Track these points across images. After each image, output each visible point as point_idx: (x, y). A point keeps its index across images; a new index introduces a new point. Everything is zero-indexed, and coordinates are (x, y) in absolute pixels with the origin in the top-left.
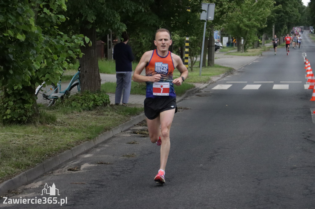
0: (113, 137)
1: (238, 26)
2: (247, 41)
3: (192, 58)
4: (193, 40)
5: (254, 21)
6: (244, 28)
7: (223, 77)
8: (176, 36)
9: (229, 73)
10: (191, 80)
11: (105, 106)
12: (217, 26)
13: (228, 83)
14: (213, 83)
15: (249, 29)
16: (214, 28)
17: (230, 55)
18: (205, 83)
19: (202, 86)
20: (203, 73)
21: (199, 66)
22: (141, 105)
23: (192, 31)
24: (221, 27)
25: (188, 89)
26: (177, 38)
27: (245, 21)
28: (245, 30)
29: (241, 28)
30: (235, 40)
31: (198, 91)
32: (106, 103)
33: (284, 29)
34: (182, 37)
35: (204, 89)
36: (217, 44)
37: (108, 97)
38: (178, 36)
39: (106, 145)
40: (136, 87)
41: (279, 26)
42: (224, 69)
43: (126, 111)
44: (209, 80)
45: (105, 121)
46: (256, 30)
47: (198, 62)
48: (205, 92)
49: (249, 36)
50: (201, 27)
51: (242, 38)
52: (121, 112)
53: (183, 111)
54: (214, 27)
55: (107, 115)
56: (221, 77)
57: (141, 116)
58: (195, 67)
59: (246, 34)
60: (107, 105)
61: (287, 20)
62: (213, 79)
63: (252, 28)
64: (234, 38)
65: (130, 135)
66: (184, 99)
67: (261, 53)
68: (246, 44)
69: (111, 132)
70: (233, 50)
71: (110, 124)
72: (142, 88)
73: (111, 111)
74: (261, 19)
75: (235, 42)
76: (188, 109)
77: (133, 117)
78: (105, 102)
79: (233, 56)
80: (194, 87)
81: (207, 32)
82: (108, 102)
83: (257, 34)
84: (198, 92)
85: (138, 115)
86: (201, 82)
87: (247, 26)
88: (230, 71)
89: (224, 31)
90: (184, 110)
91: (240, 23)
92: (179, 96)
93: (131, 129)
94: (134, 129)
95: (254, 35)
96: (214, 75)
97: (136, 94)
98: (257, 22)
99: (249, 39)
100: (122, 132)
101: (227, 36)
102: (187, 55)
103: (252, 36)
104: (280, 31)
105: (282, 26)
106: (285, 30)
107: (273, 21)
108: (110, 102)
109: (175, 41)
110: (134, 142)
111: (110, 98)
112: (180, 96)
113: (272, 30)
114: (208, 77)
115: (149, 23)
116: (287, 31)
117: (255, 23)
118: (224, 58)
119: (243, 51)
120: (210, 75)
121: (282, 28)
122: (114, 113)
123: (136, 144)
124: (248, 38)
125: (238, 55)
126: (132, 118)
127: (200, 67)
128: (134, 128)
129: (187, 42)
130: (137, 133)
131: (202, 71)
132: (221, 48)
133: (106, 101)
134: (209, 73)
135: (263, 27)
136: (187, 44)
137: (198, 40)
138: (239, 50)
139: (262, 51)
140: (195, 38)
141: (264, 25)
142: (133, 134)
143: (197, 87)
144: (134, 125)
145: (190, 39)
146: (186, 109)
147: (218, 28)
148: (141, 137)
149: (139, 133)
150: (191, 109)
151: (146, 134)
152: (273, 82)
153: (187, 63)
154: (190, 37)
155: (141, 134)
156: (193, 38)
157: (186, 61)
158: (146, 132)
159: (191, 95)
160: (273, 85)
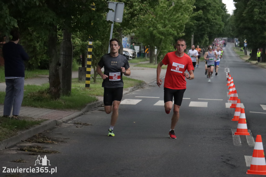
1: (151, 33)
2: (161, 51)
4: (97, 45)
5: (170, 27)
6: (158, 35)
7: (132, 91)
8: (77, 39)
9: (139, 87)
10: (94, 93)
12: (126, 30)
13: (138, 97)
15: (163, 37)
16: (122, 32)
17: (141, 67)
22: (32, 118)
23: (97, 33)
24: (130, 32)
25: (90, 102)
26: (78, 42)
27: (160, 27)
28: (159, 38)
29: (155, 35)
30: (147, 49)
31: (102, 105)
33: (204, 39)
34: (84, 41)
36: (126, 53)
38: (80, 40)
40: (26, 97)
41: (199, 36)
42: (133, 82)
46: (172, 39)
49: (164, 45)
50: (108, 30)
51: (155, 47)
52: (6, 124)
53: (82, 126)
56: (129, 90)
57: (30, 130)
58: (98, 78)
59: (160, 43)
61: (209, 29)
63: (167, 36)
64: (146, 47)
65: (16, 153)
66: (85, 114)
68: (160, 55)
70: (144, 61)
72: (33, 99)
74: (178, 26)
75: (148, 53)
76: (89, 125)
77: (21, 132)
79: (144, 68)
80: (97, 100)
83: (173, 44)
85: (27, 129)
87: (162, 33)
88: (140, 85)
89: (135, 38)
90: (84, 126)
91: (154, 30)
92: (78, 110)
93: (18, 145)
94: (21, 146)
95: (170, 45)
97: (26, 106)
98: (174, 30)
99: (164, 50)
100: (6, 148)
101: (138, 44)
102: (89, 63)
103: (167, 46)
104: (200, 42)
105: (202, 36)
107: (192, 30)
109: (76, 46)
110: (20, 161)
113: (191, 40)
115: (45, 22)
116: (208, 43)
117: (171, 30)
118: (134, 70)
119: (157, 62)
121: (202, 39)
124: (163, 48)
125: (150, 67)
126: (19, 133)
129: (90, 47)
130: (24, 150)
132: (130, 58)
135: (180, 36)
136: (90, 50)
137: (103, 45)
138: (151, 62)
140: (100, 43)
141: (182, 34)
142: (20, 152)
143: (101, 100)
144: (22, 140)
145: (94, 44)
146: (85, 124)
147: (128, 33)
148: (30, 154)
149: (27, 150)
150: (91, 125)
151: (35, 151)
152: (190, 99)
153: (89, 73)
154: (94, 42)
155: (30, 151)
156: (98, 43)
157: (88, 69)
158: (36, 149)
159: (93, 110)
160: (190, 102)
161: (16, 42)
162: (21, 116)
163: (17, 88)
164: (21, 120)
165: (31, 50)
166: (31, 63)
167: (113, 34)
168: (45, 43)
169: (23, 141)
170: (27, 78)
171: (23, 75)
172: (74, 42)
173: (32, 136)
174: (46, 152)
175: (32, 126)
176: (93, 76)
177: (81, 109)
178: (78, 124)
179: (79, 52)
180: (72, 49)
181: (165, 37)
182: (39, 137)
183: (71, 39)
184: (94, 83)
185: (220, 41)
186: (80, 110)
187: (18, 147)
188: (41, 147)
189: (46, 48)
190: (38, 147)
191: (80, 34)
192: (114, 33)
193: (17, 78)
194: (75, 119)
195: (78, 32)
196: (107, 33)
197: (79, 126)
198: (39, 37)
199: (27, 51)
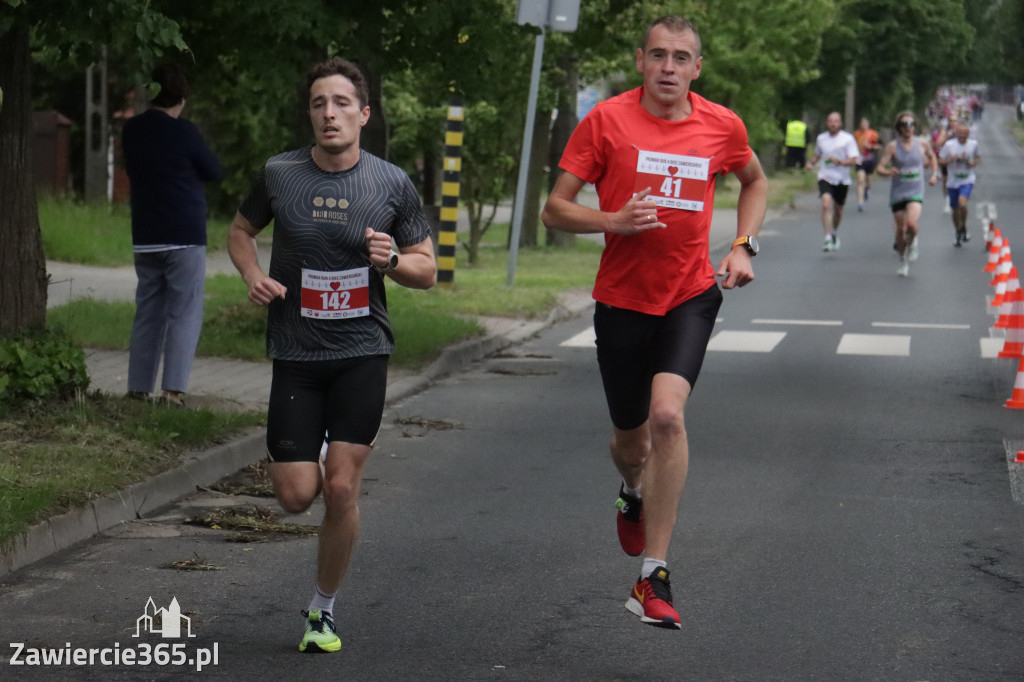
0: (99, 538)
3: (476, 206)
4: (482, 120)
5: (762, 48)
6: (715, 80)
8: (404, 98)
10: (469, 304)
11: (64, 398)
12: (592, 62)
14: (566, 319)
15: (736, 87)
16: (576, 70)
18: (531, 317)
19: (516, 330)
20: (522, 275)
21: (504, 242)
22: (234, 401)
23: (479, 72)
24: (609, 68)
25: (453, 340)
26: (409, 109)
27: (722, 48)
28: (719, 89)
31: (501, 349)
32: (69, 387)
33: (897, 93)
34: (432, 106)
35: (528, 344)
37: (80, 359)
38: (414, 100)
39: (63, 575)
40: (213, 322)
41: (876, 79)
43: (163, 425)
44: (550, 303)
45: (62, 466)
46: (772, 93)
47: (502, 226)
48: (531, 356)
50: (521, 64)
52: (136, 426)
54: (578, 65)
55: (74, 439)
57: (229, 448)
58: (486, 248)
60: (73, 394)
61: (914, 52)
62: (566, 304)
63: (750, 81)
65: (177, 533)
66: (435, 385)
67: (792, 198)
69: (88, 515)
71: (85, 481)
72: (239, 328)
73: (90, 420)
74: (794, 41)
76: (451, 427)
77: (193, 454)
78: (65, 378)
80: (482, 332)
81: (544, 87)
82: (77, 378)
83: (773, 111)
84: (500, 356)
85: (218, 443)
86: (512, 314)
87: (730, 71)
90: (433, 432)
92: (410, 368)
93: (185, 504)
94: (194, 508)
95: (762, 114)
96: (572, 284)
98: (777, 56)
100: (138, 517)
102: (451, 189)
103: (752, 121)
104: (880, 103)
105: (888, 80)
106: (904, 98)
107: (849, 56)
108: (86, 383)
109: (400, 125)
110: (193, 564)
111: (87, 362)
112: (414, 369)
113: (843, 95)
114: (548, 294)
117: (764, 58)
120: (557, 284)
121: (889, 90)
122: (106, 431)
123: (205, 569)
126: (187, 458)
127: (508, 247)
128: (195, 504)
129: (455, 126)
130: (208, 525)
131: (519, 264)
133: (71, 377)
134: (550, 276)
135: (801, 80)
136: (454, 139)
137: (503, 120)
139: (797, 188)
140: (491, 111)
141: (808, 70)
142: (193, 530)
143: (495, 333)
144: (197, 487)
145: (470, 116)
146: (439, 425)
147: (599, 70)
148: (228, 541)
149: (218, 524)
150: (461, 427)
151: (249, 528)
152: (839, 323)
153: (450, 226)
154: (470, 107)
155: (230, 527)
156: (485, 112)
157: (446, 214)
158: (251, 520)
159: (468, 368)
160: (841, 336)
161: (174, 112)
162: (194, 394)
163: (176, 287)
164: (193, 408)
165: (229, 140)
166: (230, 191)
167: (542, 76)
168: (282, 112)
169: (204, 490)
170: (216, 248)
171: (198, 238)
172: (394, 110)
173: (236, 470)
174: (288, 532)
175: (235, 432)
176: (467, 240)
177: (421, 366)
178: (409, 423)
179: (411, 146)
180: (384, 137)
181: (744, 85)
182: (262, 474)
183: (379, 97)
184: (470, 268)
185: (957, 100)
186: (417, 370)
187: (186, 511)
188: (269, 512)
189: (286, 132)
190: (261, 514)
191: (417, 77)
192: (545, 74)
193: (177, 247)
194: (399, 406)
195: (409, 72)
196: (519, 74)
197: (415, 430)
198: (260, 93)
199: (212, 147)
